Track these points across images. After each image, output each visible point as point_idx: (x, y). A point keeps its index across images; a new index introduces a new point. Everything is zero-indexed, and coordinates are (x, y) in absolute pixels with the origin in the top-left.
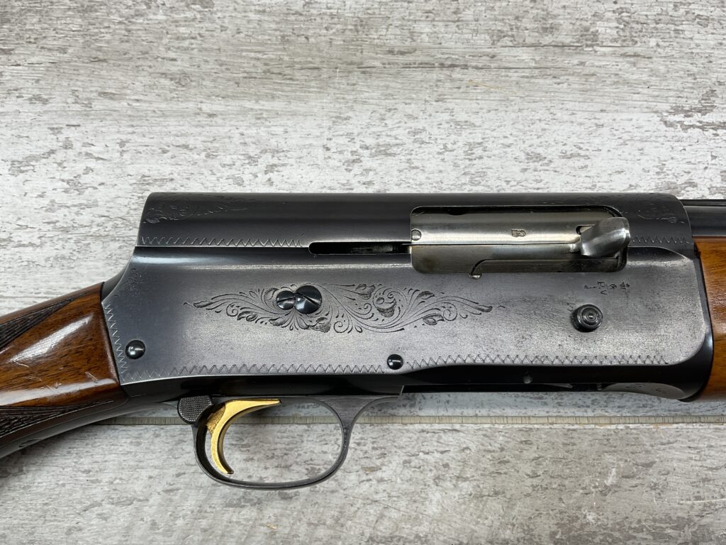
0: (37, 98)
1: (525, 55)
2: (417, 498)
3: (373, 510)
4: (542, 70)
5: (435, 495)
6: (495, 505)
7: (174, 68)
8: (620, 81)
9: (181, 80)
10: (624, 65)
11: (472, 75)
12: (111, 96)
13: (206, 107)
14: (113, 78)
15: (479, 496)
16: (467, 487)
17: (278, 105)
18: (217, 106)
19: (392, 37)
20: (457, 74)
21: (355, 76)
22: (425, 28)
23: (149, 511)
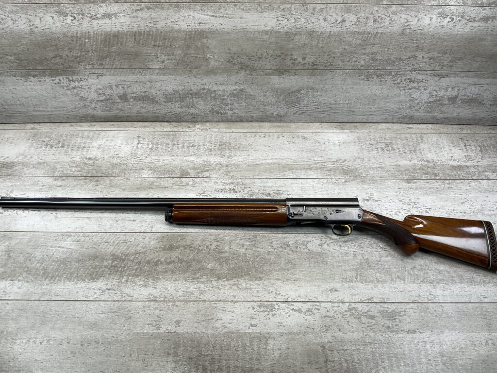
0: (101, 192)
1: (177, 186)
2: (150, 242)
3: (143, 244)
4: (179, 188)
5: (152, 242)
6: (161, 243)
7: (123, 188)
8: (191, 190)
9: (124, 190)
10: (192, 188)
11: (168, 189)
12: (113, 192)
13: (127, 193)
14: (113, 189)
15: (159, 242)
16: (157, 241)
17: (138, 193)
18: (129, 193)
19: (157, 184)
20: (166, 189)
21: (151, 189)
22: (162, 183)
23: (110, 244)
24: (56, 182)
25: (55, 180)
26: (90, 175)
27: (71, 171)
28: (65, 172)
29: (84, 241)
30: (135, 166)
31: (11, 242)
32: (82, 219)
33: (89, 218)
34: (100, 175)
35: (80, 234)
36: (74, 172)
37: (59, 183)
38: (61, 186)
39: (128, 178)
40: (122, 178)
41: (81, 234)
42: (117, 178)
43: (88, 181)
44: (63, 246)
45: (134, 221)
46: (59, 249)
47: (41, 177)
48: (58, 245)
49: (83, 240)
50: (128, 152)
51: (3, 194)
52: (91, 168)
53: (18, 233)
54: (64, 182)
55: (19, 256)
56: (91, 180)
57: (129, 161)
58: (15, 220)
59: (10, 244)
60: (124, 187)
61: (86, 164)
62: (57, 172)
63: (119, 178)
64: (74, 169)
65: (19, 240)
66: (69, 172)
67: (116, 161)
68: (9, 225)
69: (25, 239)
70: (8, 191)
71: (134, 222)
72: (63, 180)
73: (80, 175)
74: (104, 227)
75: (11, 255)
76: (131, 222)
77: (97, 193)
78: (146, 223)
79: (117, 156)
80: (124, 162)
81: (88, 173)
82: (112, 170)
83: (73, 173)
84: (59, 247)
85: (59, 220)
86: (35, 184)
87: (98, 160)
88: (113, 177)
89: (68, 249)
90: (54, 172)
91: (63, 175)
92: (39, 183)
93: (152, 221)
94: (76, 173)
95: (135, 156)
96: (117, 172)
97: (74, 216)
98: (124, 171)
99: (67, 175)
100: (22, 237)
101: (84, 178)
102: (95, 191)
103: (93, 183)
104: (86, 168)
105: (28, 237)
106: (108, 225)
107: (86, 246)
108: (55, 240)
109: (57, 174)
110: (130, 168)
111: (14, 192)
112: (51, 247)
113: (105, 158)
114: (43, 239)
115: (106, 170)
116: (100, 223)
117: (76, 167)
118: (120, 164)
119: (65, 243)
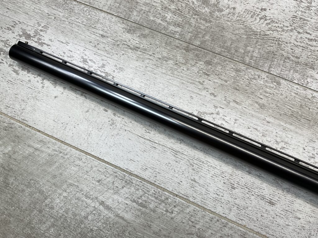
24: (128, 36)
25: (129, 31)
26: (198, 43)
27: (164, 19)
28: (152, 18)
29: (154, 211)
30: (298, 51)
31: (17, 149)
32: (160, 148)
33: (176, 152)
34: (218, 50)
35: (149, 186)
36: (169, 23)
37: (134, 39)
38: (136, 49)
39: (277, 79)
40: (264, 75)
41: (152, 189)
42: (251, 71)
43: (191, 55)
44: (109, 203)
45: (271, 203)
46: (101, 207)
47: (103, 14)
48: (101, 198)
49: (152, 206)
50: (287, 10)
51: (30, 28)
52: (204, 25)
53: (33, 132)
54: (144, 43)
55: (23, 191)
56: (197, 55)
57: (285, 36)
58: (35, 98)
59: (14, 153)
60: (264, 101)
61: (197, 13)
62: (135, 13)
63: (259, 73)
64: (169, 16)
65: (31, 150)
66: (159, 21)
67: (258, 25)
68: (23, 107)
69: (42, 152)
70: (39, 25)
71: (269, 208)
72: (145, 36)
73: (177, 36)
74: (204, 191)
75: (11, 180)
76: (262, 203)
77: (204, 93)
78: (298, 222)
79: (263, 13)
80: (275, 34)
81: (196, 36)
82: (246, 46)
83: (165, 24)
84: (102, 203)
85: (115, 132)
86: (91, 26)
87: (221, 11)
88: (244, 63)
89: (117, 215)
90: (131, 9)
91: (145, 24)
92: (99, 25)
93: (312, 220)
94: (172, 28)
95: (301, 27)
96: (255, 54)
97: (147, 136)
98: (270, 56)
99: (154, 27)
100: (38, 146)
101: (185, 45)
102: (200, 86)
103: (201, 65)
104: (193, 21)
105: (50, 151)
106: (212, 188)
107: (155, 227)
108: (99, 181)
109: (135, 16)
110: (285, 54)
111: (49, 31)
112: (87, 197)
113: (237, 11)
114: (76, 169)
115: (233, 42)
116: (197, 178)
117: (174, 13)
118: (263, 37)
119: (116, 197)
